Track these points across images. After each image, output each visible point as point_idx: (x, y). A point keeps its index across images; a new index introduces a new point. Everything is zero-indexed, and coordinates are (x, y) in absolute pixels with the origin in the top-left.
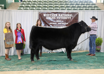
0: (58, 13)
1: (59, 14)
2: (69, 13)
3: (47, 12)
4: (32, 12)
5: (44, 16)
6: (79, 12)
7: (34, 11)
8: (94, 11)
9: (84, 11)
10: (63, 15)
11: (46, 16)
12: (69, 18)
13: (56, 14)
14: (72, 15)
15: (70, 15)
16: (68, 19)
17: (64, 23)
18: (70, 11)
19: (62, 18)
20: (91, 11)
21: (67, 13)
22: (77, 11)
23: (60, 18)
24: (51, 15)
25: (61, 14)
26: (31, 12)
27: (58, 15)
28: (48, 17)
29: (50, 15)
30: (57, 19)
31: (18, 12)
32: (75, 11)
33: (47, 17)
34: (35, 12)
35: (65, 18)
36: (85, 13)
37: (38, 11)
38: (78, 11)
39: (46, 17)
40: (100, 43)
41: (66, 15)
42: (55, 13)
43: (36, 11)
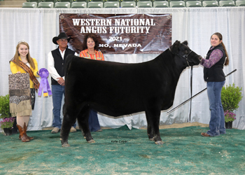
0: (114, 15)
1: (116, 20)
2: (146, 17)
3: (83, 13)
4: (42, 13)
5: (75, 24)
6: (173, 13)
7: (45, 12)
8: (216, 10)
9: (189, 10)
10: (128, 20)
11: (80, 23)
12: (145, 30)
13: (108, 20)
14: (152, 20)
15: (148, 20)
16: (142, 32)
17: (130, 45)
18: (148, 11)
19: (124, 30)
20: (208, 10)
21: (139, 17)
22: (168, 11)
23: (120, 30)
24: (95, 23)
25: (123, 20)
26: (38, 13)
27: (113, 22)
28: (85, 27)
29: (90, 22)
30: (111, 32)
31: (2, 13)
32: (161, 11)
33: (83, 28)
34: (48, 14)
35: (133, 30)
36: (189, 16)
37: (58, 11)
38: (171, 10)
39: (80, 27)
40: (232, 101)
41: (136, 22)
42: (105, 16)
43: (53, 11)
